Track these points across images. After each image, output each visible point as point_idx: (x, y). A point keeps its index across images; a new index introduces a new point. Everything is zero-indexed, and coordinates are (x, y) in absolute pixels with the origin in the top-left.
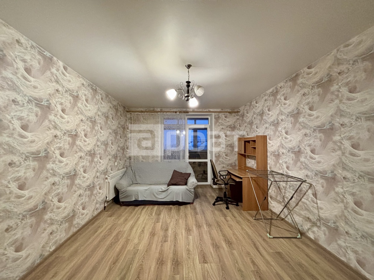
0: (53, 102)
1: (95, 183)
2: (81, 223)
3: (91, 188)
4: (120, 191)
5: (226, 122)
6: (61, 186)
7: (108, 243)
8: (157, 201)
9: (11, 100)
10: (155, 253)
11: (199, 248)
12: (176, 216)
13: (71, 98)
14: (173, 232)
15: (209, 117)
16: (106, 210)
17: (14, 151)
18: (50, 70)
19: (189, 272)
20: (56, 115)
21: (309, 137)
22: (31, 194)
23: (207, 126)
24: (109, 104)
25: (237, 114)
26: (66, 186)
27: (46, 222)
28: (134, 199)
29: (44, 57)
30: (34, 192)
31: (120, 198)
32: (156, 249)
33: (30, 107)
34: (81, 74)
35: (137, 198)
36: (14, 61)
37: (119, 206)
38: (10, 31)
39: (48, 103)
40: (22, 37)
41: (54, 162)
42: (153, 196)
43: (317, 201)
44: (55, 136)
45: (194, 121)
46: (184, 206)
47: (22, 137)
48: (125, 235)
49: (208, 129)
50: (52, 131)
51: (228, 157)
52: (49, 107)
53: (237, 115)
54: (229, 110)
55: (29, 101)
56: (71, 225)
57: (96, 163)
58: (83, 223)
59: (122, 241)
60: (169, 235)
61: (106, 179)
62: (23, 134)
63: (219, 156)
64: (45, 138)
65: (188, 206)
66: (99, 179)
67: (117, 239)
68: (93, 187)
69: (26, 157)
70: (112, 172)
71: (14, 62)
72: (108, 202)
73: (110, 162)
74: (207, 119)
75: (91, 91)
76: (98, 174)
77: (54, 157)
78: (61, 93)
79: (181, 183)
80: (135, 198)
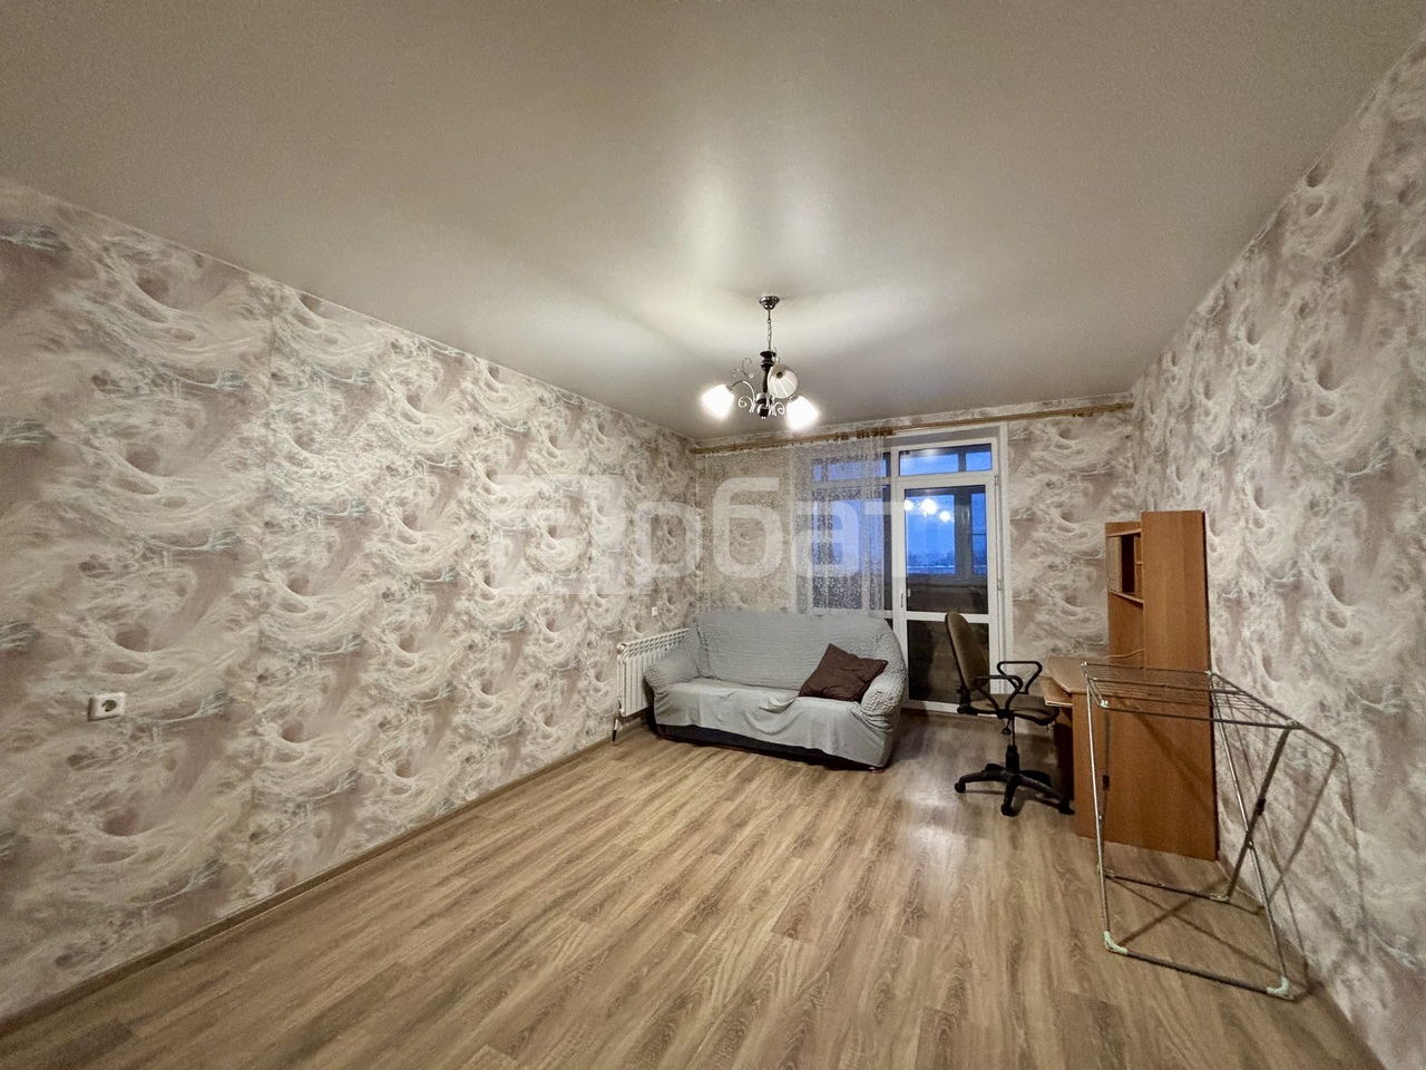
0: (466, 457)
1: (583, 659)
2: (541, 757)
3: (570, 671)
4: (656, 692)
5: (1068, 457)
6: (488, 655)
7: (579, 817)
8: (753, 740)
9: (384, 467)
10: (670, 870)
11: (803, 895)
12: (795, 796)
13: (510, 441)
14: (754, 836)
15: (992, 440)
16: (617, 741)
17: (391, 570)
18: (458, 385)
19: (725, 939)
20: (473, 488)
21: (1323, 517)
22: (425, 662)
23: (986, 479)
24: (628, 437)
25: (1121, 415)
26: (500, 657)
27: (455, 730)
28: (687, 722)
29: (444, 360)
30: (431, 658)
31: (656, 712)
32: (681, 861)
33: (419, 476)
34: (535, 372)
35: (695, 719)
36: (389, 386)
37: (652, 736)
38: (380, 330)
39: (455, 461)
40: (402, 333)
41: (470, 597)
42: (745, 724)
43: (1355, 832)
44: (473, 537)
45: (956, 457)
46: (843, 772)
47: (406, 540)
48: (625, 812)
49: (990, 490)
50: (466, 524)
51: (1078, 610)
52: (457, 472)
53: (1125, 421)
54: (1078, 404)
55: (418, 465)
56: (515, 756)
57: (586, 606)
58: (547, 758)
59: (612, 821)
60: (739, 839)
61: (619, 652)
62: (406, 535)
63: (1032, 601)
64: (450, 542)
65: (861, 775)
66: (593, 651)
67: (605, 813)
68: (577, 669)
69: (414, 582)
70: (640, 635)
71: (388, 391)
72: (622, 719)
73: (631, 604)
74: (987, 447)
75: (565, 412)
76: (592, 636)
77: (472, 584)
78: (485, 433)
79: (838, 691)
80: (692, 720)
